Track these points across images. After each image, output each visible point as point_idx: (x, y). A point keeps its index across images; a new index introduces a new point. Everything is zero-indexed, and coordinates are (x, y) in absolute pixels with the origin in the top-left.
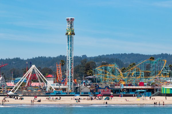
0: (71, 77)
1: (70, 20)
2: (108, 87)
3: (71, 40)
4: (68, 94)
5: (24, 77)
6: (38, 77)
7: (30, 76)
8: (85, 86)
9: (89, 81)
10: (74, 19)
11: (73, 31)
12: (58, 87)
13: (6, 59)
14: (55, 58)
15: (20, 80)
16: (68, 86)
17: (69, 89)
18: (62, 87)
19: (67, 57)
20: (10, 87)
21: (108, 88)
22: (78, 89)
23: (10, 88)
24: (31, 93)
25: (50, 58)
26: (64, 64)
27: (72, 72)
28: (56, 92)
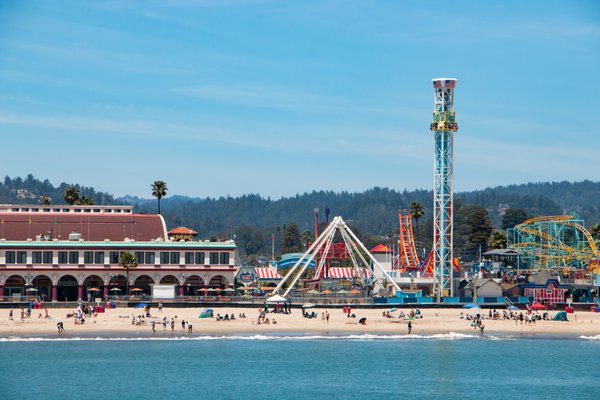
0: (447, 251)
1: (443, 84)
2: (557, 281)
3: (445, 143)
4: (438, 302)
5: (311, 253)
6: (350, 251)
7: (326, 251)
8: (486, 280)
9: (496, 265)
10: (454, 81)
11: (451, 118)
12: (407, 280)
13: (222, 199)
14: (359, 195)
15: (298, 260)
16: (438, 278)
17: (442, 287)
18: (419, 279)
19: (435, 195)
20: (269, 279)
21: (556, 284)
22: (467, 287)
23: (268, 282)
24: (332, 299)
25: (345, 194)
26: (419, 213)
27: (449, 238)
28: (403, 296)
